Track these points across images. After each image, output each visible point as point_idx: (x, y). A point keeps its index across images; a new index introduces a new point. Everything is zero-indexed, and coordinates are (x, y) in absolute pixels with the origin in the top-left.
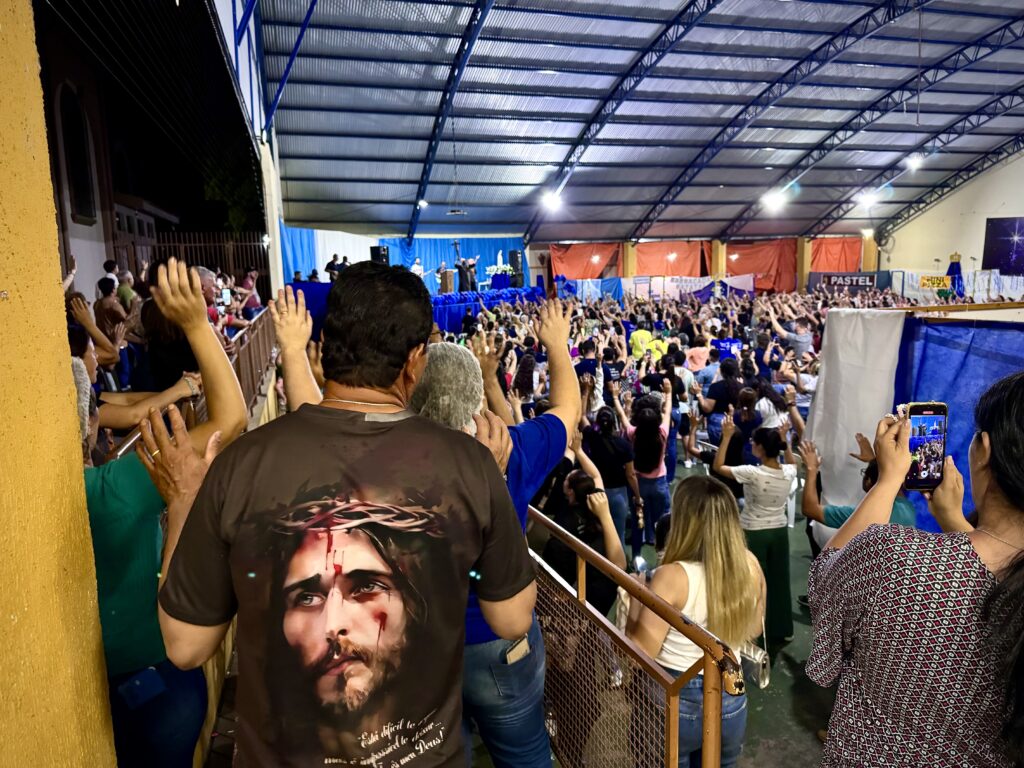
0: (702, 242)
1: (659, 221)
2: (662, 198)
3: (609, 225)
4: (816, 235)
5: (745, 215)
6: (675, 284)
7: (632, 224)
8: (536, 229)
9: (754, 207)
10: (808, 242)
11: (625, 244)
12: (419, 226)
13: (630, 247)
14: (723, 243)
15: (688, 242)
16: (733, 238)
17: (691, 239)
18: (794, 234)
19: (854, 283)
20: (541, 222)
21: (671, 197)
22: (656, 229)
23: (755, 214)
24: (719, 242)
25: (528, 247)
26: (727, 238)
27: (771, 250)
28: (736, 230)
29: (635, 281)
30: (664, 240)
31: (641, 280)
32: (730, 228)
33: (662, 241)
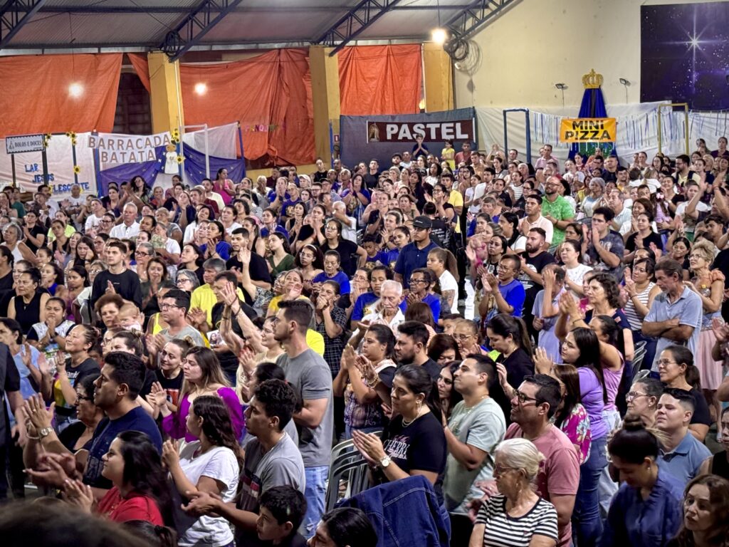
0: (125, 55)
4: (347, 40)
10: (331, 54)
14: (172, 60)
15: (98, 56)
16: (192, 48)
17: (104, 50)
18: (302, 40)
19: (433, 136)
22: (34, 27)
24: (165, 58)
26: (182, 47)
27: (261, 72)
28: (200, 30)
29: (10, 148)
30: (47, 51)
31: (24, 144)
32: (186, 26)
33: (43, 54)
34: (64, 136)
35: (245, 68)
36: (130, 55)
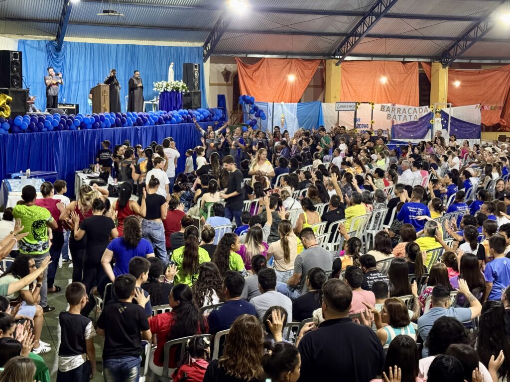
0: (419, 62)
1: (369, 36)
2: (373, 8)
3: (309, 38)
5: (472, 34)
6: (385, 114)
7: (336, 38)
8: (219, 37)
9: (482, 24)
11: (328, 61)
12: (69, 27)
13: (333, 66)
14: (444, 67)
15: (404, 62)
16: (456, 61)
17: (406, 60)
20: (224, 30)
21: (383, 8)
22: (365, 45)
23: (484, 33)
24: (440, 65)
25: (209, 59)
26: (450, 60)
27: (502, 76)
28: (461, 51)
29: (338, 108)
30: (374, 59)
31: (345, 106)
32: (453, 49)
33: (372, 61)
34: (368, 104)
35: (492, 73)
36: (422, 63)
